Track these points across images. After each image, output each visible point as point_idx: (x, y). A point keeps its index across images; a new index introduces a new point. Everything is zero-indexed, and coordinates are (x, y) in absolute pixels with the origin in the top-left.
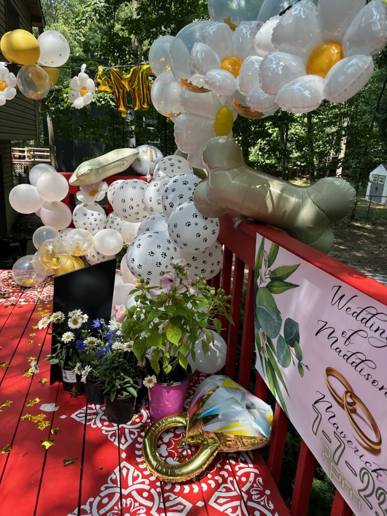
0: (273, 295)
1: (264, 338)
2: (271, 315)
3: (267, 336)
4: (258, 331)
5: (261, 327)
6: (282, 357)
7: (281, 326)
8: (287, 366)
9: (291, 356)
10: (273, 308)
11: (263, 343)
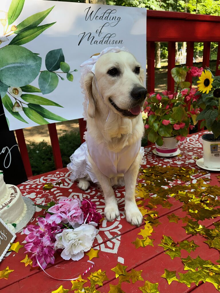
1: (16, 93)
2: (24, 65)
3: (21, 88)
4: (6, 93)
5: (9, 87)
6: (47, 87)
7: (41, 64)
8: (55, 87)
9: (58, 76)
10: (27, 56)
11: (16, 99)
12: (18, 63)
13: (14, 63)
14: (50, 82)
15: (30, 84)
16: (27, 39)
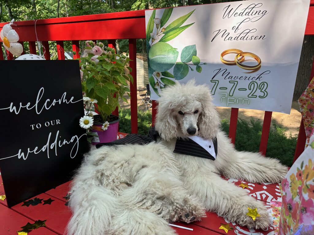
0: (166, 42)
1: (158, 76)
2: (166, 57)
3: (161, 72)
4: (152, 75)
5: (155, 71)
6: (179, 74)
7: (177, 56)
8: (185, 76)
9: (189, 67)
10: (169, 50)
11: (157, 80)
12: (162, 55)
13: (160, 55)
14: (182, 71)
15: (167, 71)
16: (171, 37)
